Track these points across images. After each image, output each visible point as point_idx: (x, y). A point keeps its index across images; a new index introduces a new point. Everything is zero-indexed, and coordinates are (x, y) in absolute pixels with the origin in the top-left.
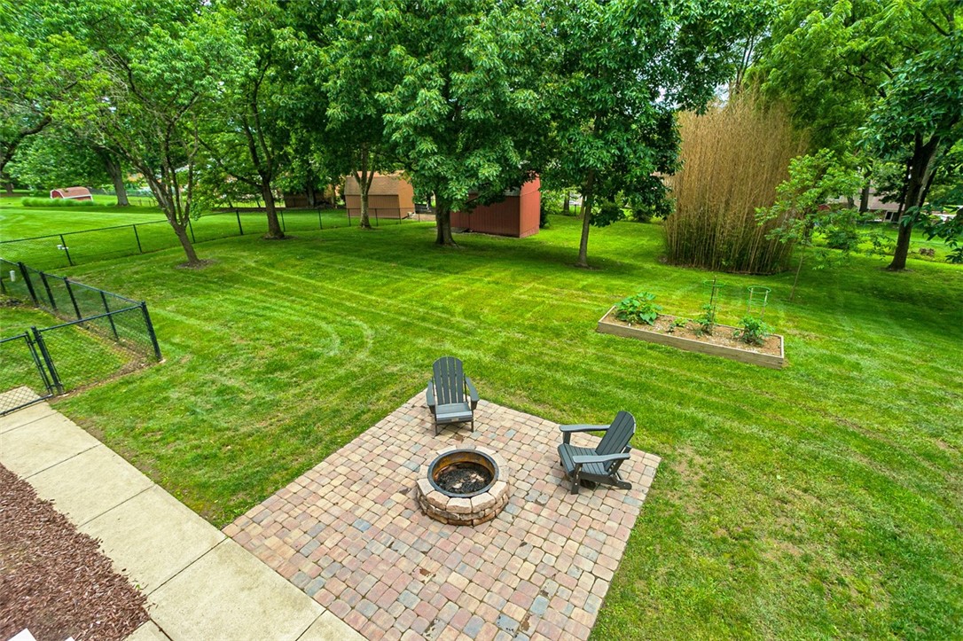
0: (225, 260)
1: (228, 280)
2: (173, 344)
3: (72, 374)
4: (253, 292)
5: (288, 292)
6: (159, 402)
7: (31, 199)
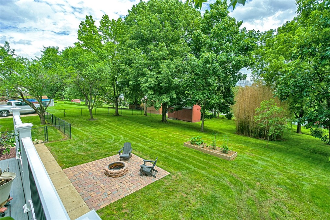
0: (100, 119)
1: (98, 124)
2: (76, 136)
3: (52, 139)
4: (102, 127)
5: (110, 128)
6: (66, 146)
7: (66, 102)
